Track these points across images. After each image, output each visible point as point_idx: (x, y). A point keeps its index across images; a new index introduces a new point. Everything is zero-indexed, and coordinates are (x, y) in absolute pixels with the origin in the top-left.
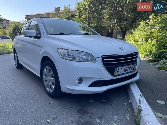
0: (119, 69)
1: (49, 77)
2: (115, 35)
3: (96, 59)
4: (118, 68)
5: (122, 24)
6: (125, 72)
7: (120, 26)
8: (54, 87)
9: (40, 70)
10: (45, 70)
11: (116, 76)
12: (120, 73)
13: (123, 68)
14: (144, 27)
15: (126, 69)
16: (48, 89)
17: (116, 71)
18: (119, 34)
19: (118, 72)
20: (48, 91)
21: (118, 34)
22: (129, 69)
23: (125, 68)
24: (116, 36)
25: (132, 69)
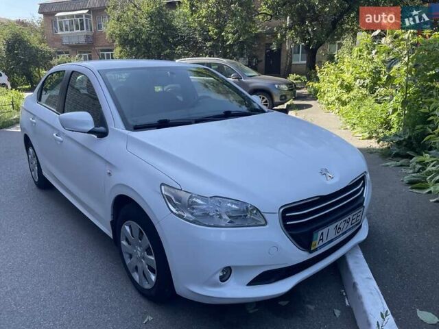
0: (322, 233)
1: (139, 249)
2: (287, 56)
3: (267, 218)
4: (320, 232)
5: (307, 29)
6: (337, 235)
7: (302, 35)
8: (153, 278)
9: (112, 222)
10: (127, 228)
11: (316, 250)
12: (325, 241)
13: (332, 227)
14: (368, 49)
15: (340, 228)
16: (136, 277)
17: (317, 239)
18: (299, 53)
19: (320, 240)
20: (138, 282)
21: (294, 53)
22: (346, 224)
23: (336, 226)
24: (291, 58)
25: (354, 221)
